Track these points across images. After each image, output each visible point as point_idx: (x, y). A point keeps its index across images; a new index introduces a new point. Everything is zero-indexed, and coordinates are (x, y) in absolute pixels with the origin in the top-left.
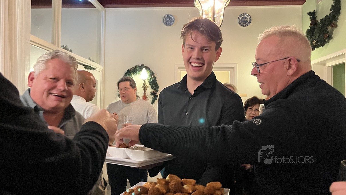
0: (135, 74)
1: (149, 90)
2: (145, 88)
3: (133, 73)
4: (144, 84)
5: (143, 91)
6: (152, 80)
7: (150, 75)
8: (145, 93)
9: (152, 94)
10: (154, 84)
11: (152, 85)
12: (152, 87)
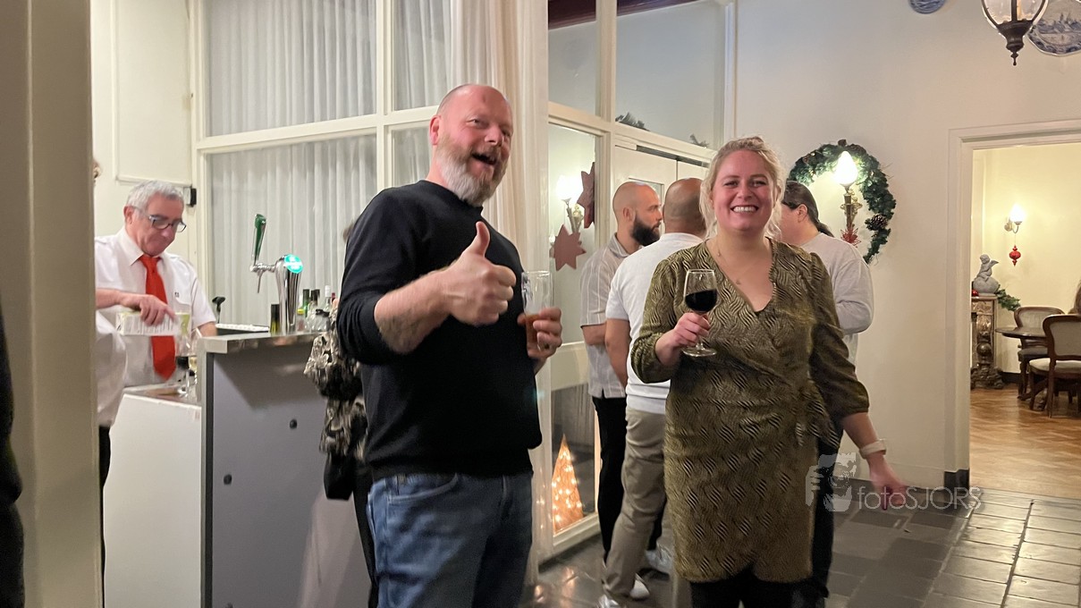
0: (819, 170)
1: (864, 214)
2: (850, 209)
3: (814, 166)
4: (846, 197)
5: (846, 218)
6: (869, 185)
7: (864, 171)
8: (850, 224)
9: (872, 225)
10: (879, 195)
11: (872, 199)
12: (871, 204)
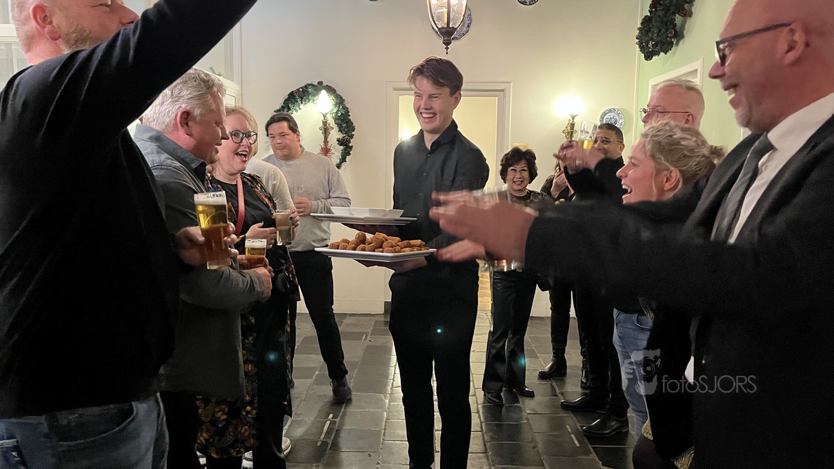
0: (305, 101)
1: (335, 135)
2: (326, 130)
3: (302, 99)
4: (323, 122)
5: (323, 137)
6: (339, 115)
7: (336, 105)
8: (326, 142)
9: (341, 142)
10: (345, 122)
11: (341, 124)
12: (340, 128)
